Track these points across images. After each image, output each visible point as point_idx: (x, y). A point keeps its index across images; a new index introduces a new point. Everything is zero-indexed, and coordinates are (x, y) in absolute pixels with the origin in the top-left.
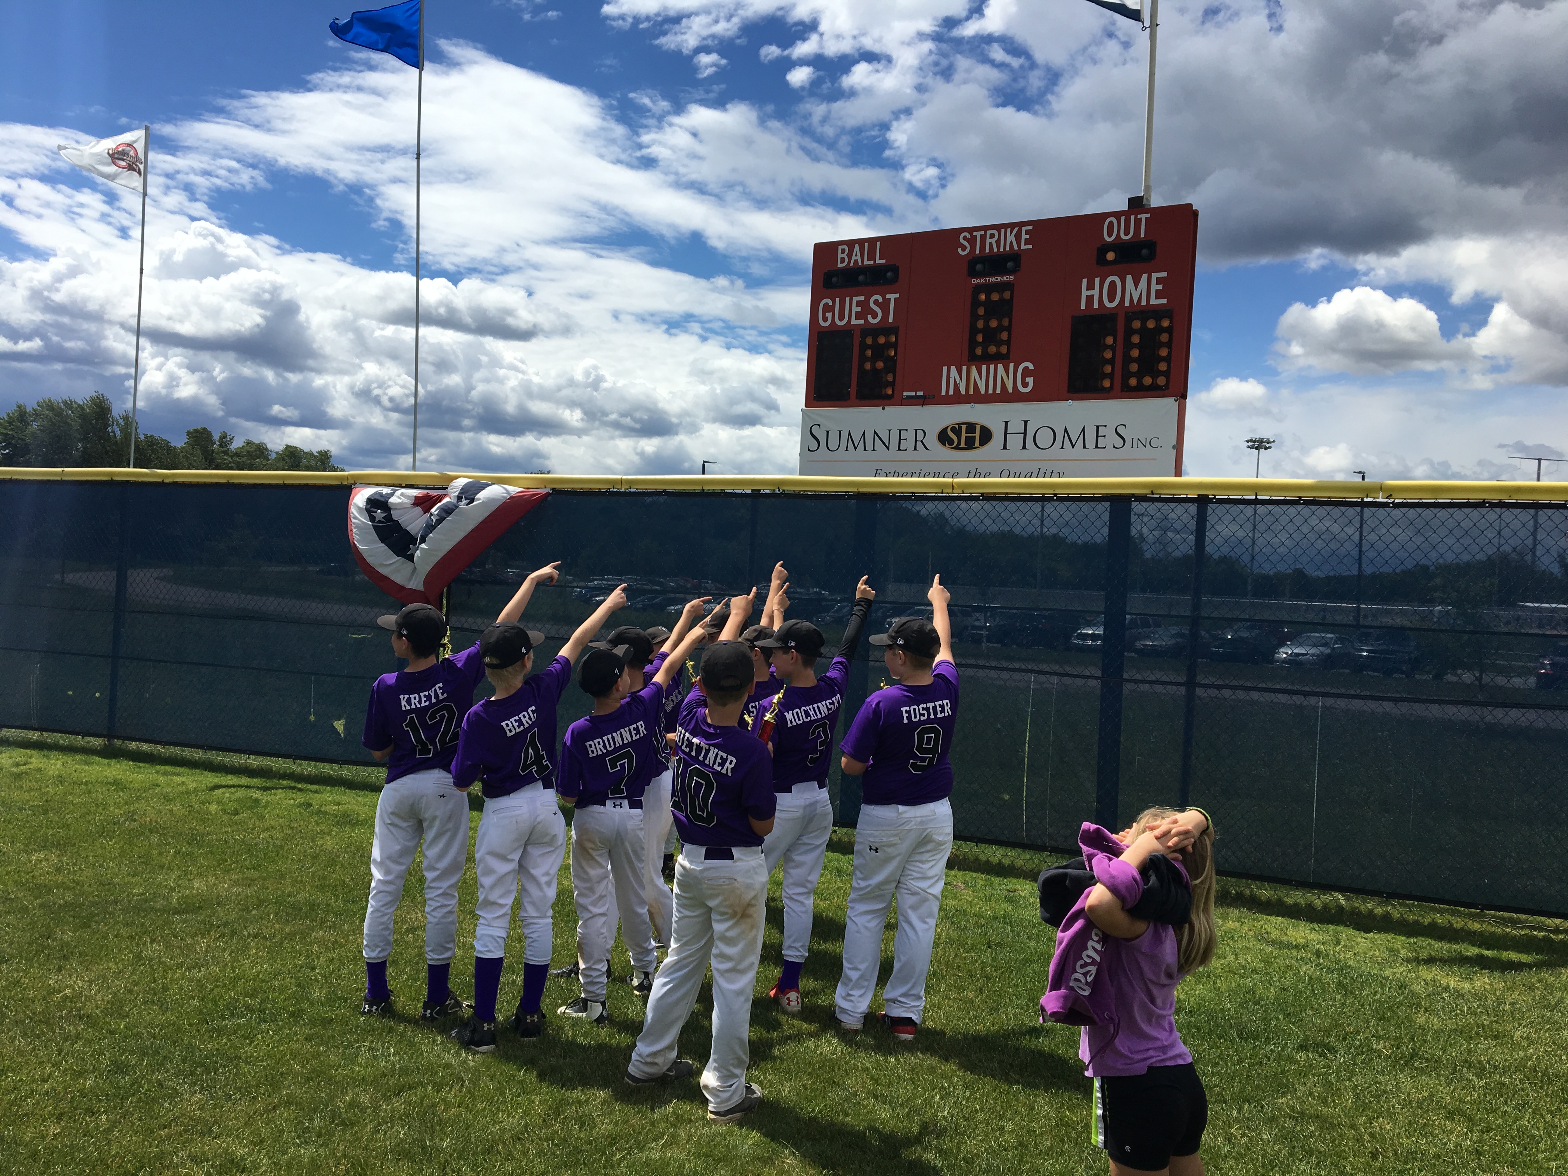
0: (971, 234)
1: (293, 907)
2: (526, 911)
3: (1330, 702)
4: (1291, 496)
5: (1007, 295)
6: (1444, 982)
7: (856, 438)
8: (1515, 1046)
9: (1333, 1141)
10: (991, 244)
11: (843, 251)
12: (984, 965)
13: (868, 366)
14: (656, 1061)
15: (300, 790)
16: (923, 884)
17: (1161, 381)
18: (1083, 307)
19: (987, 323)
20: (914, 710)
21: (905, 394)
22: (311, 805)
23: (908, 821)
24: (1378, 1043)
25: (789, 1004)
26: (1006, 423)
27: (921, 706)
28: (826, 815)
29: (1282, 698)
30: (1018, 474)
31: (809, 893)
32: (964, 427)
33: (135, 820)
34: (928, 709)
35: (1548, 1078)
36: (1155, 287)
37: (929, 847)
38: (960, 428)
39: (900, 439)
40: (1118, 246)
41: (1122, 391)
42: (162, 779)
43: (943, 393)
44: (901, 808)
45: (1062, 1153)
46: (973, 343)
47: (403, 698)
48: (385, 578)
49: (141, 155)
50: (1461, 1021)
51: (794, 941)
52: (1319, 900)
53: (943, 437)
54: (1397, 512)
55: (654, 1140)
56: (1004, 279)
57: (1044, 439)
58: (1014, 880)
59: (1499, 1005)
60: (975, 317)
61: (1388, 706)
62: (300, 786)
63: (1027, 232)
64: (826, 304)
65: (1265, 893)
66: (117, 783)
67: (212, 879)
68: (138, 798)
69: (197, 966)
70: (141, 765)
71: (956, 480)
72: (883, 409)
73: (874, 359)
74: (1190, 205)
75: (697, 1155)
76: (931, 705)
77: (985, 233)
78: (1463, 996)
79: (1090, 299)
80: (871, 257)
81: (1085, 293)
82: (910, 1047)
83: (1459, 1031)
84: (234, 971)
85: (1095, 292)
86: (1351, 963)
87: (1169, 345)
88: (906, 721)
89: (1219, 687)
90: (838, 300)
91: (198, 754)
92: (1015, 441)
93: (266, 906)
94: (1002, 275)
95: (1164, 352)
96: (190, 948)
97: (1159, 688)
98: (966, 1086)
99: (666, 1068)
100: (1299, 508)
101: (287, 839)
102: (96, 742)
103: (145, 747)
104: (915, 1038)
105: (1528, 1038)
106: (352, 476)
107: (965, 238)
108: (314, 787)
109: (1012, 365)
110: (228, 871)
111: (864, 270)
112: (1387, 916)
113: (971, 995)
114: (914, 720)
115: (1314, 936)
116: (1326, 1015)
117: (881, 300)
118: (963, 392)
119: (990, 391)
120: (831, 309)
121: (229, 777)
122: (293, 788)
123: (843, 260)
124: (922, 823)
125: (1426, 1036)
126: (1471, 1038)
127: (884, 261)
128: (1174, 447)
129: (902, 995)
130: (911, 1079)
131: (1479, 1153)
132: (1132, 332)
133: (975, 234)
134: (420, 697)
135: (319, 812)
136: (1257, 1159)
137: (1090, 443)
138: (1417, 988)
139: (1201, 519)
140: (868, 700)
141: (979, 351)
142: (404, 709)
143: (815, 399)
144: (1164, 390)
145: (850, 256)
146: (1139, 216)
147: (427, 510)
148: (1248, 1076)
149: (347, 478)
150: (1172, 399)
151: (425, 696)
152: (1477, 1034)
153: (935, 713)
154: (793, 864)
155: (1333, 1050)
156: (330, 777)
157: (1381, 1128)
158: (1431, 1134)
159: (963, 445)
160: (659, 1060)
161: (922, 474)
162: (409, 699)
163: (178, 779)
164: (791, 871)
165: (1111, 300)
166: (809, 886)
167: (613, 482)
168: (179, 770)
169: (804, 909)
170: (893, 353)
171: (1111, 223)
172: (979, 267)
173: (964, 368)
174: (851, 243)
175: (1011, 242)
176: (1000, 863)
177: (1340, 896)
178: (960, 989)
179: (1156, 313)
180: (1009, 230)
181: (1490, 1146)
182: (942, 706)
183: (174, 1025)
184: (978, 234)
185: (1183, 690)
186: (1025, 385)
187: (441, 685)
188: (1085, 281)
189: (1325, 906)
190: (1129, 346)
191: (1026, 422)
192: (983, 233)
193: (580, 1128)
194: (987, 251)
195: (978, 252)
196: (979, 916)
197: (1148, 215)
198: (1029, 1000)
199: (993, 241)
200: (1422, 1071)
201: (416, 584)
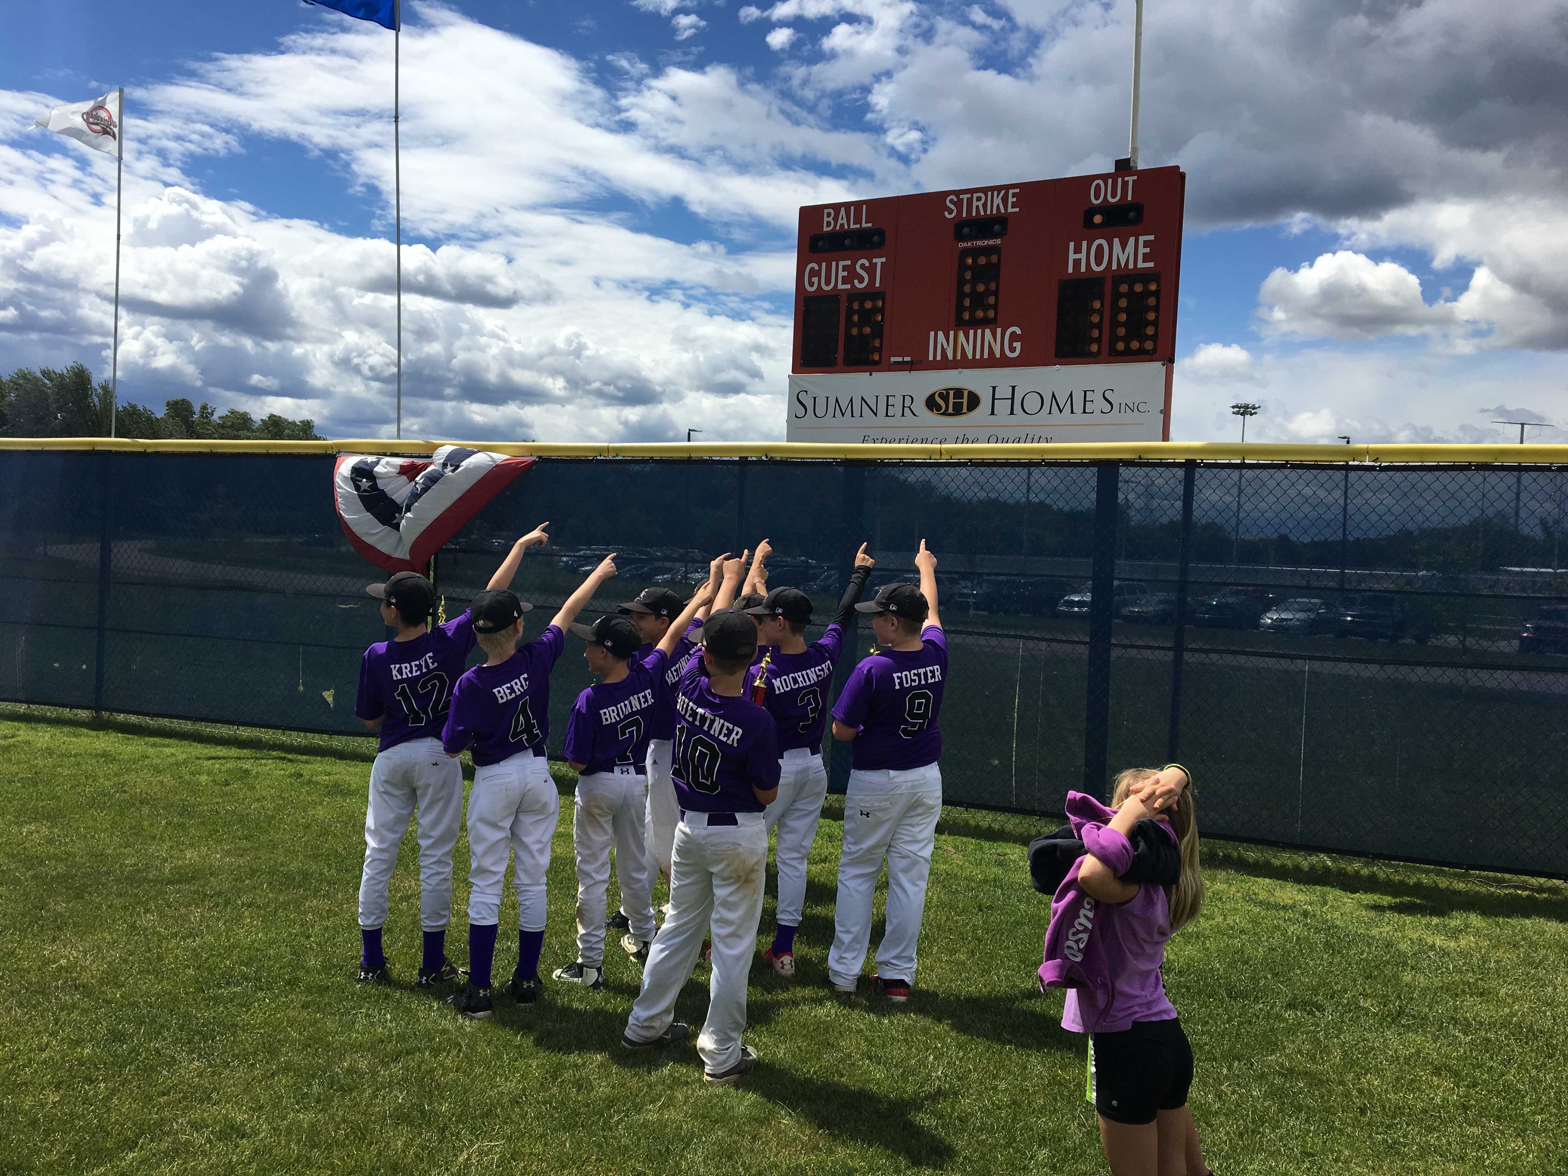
0: (958, 197)
1: (287, 876)
2: (519, 878)
3: (1317, 665)
4: (1278, 460)
5: (994, 258)
6: (1430, 941)
7: (844, 404)
8: (1501, 1003)
9: (1322, 1097)
10: (977, 207)
11: (829, 215)
12: (975, 928)
13: (855, 331)
14: (652, 1024)
15: (290, 760)
16: (914, 848)
17: (1149, 345)
18: (1070, 270)
19: (973, 288)
20: (906, 675)
21: (893, 359)
22: (301, 775)
23: (898, 786)
24: (1365, 1000)
25: (782, 968)
26: (994, 388)
27: (913, 672)
28: (819, 781)
29: (1270, 662)
30: (1005, 440)
31: (802, 858)
32: (951, 393)
33: (125, 792)
34: (919, 675)
35: (1533, 1034)
36: (1142, 250)
37: (920, 811)
38: (948, 394)
39: (887, 405)
40: (1105, 209)
41: (1110, 355)
42: (151, 751)
43: (931, 358)
44: (892, 773)
45: (1055, 1111)
46: (960, 309)
47: (394, 668)
48: (371, 548)
49: (116, 119)
50: (1447, 979)
51: (788, 906)
52: (1306, 861)
53: (931, 403)
54: (1383, 476)
55: (651, 1102)
56: (991, 242)
57: (1033, 403)
58: (1004, 845)
59: (1484, 963)
60: (961, 282)
61: (1374, 668)
62: (290, 756)
63: (1014, 195)
64: (812, 269)
65: (1252, 855)
66: (105, 755)
67: (204, 850)
68: (128, 770)
69: (192, 935)
70: (130, 736)
71: (944, 446)
72: (871, 375)
73: (860, 325)
74: (1178, 167)
75: (694, 1117)
76: (922, 671)
77: (972, 196)
78: (1449, 955)
79: (1077, 262)
80: (858, 220)
81: (1072, 256)
82: (903, 1009)
83: (1446, 988)
84: (229, 940)
85: (1083, 256)
86: (1338, 923)
87: (1156, 309)
88: (897, 687)
89: (1206, 651)
90: (824, 264)
91: (188, 726)
92: (1003, 407)
93: (259, 876)
94: (989, 238)
95: (1151, 316)
96: (185, 918)
97: (1147, 653)
98: (960, 1047)
99: (662, 1032)
100: (1287, 471)
101: (278, 809)
102: (84, 714)
103: (133, 719)
104: (908, 1000)
105: (1512, 995)
106: (336, 445)
107: (951, 201)
108: (305, 758)
109: (999, 330)
110: (221, 841)
111: (851, 234)
112: (1373, 877)
113: (963, 957)
114: (905, 685)
115: (1301, 897)
116: (1314, 973)
117: (867, 264)
118: (950, 357)
119: (978, 356)
120: (817, 273)
121: (219, 748)
122: (284, 759)
123: (829, 224)
124: (913, 787)
125: (1413, 993)
126: (1457, 995)
127: (870, 225)
128: (1161, 412)
129: (894, 958)
130: (906, 1040)
131: (1465, 1108)
132: (1120, 295)
133: (961, 197)
134: (411, 666)
135: (310, 782)
136: (1248, 1115)
137: (1078, 408)
138: (1403, 947)
139: (1189, 483)
140: (859, 666)
141: (966, 316)
142: (395, 678)
143: (802, 365)
144: (1152, 354)
145: (836, 220)
146: (1126, 179)
147: (412, 479)
148: (1238, 1034)
149: (331, 446)
150: (1160, 364)
151: (416, 665)
152: (1463, 991)
153: (926, 679)
154: (787, 829)
155: (1321, 1008)
156: (320, 747)
157: (1369, 1084)
158: (1419, 1089)
159: (950, 411)
160: (656, 1024)
161: (910, 440)
162: (400, 668)
163: (168, 751)
164: (784, 836)
165: (1098, 264)
166: (803, 851)
167: (600, 450)
168: (167, 741)
169: (798, 874)
170: (880, 318)
171: (1098, 186)
172: (966, 230)
173: (952, 333)
174: (836, 207)
175: (998, 206)
176: (990, 827)
177: (1326, 858)
178: (952, 952)
179: (1143, 276)
180: (996, 193)
181: (1476, 1101)
182: (932, 672)
183: (170, 994)
184: (965, 197)
185: (1170, 654)
186: (1013, 350)
187: (431, 654)
188: (1072, 244)
189: (1312, 867)
190: (1116, 310)
191: (1013, 388)
192: (969, 196)
193: (578, 1091)
194: (974, 214)
195: (964, 215)
196: (970, 879)
197: (1135, 178)
198: (1020, 961)
199: (980, 204)
200: (1408, 1028)
201: (402, 553)
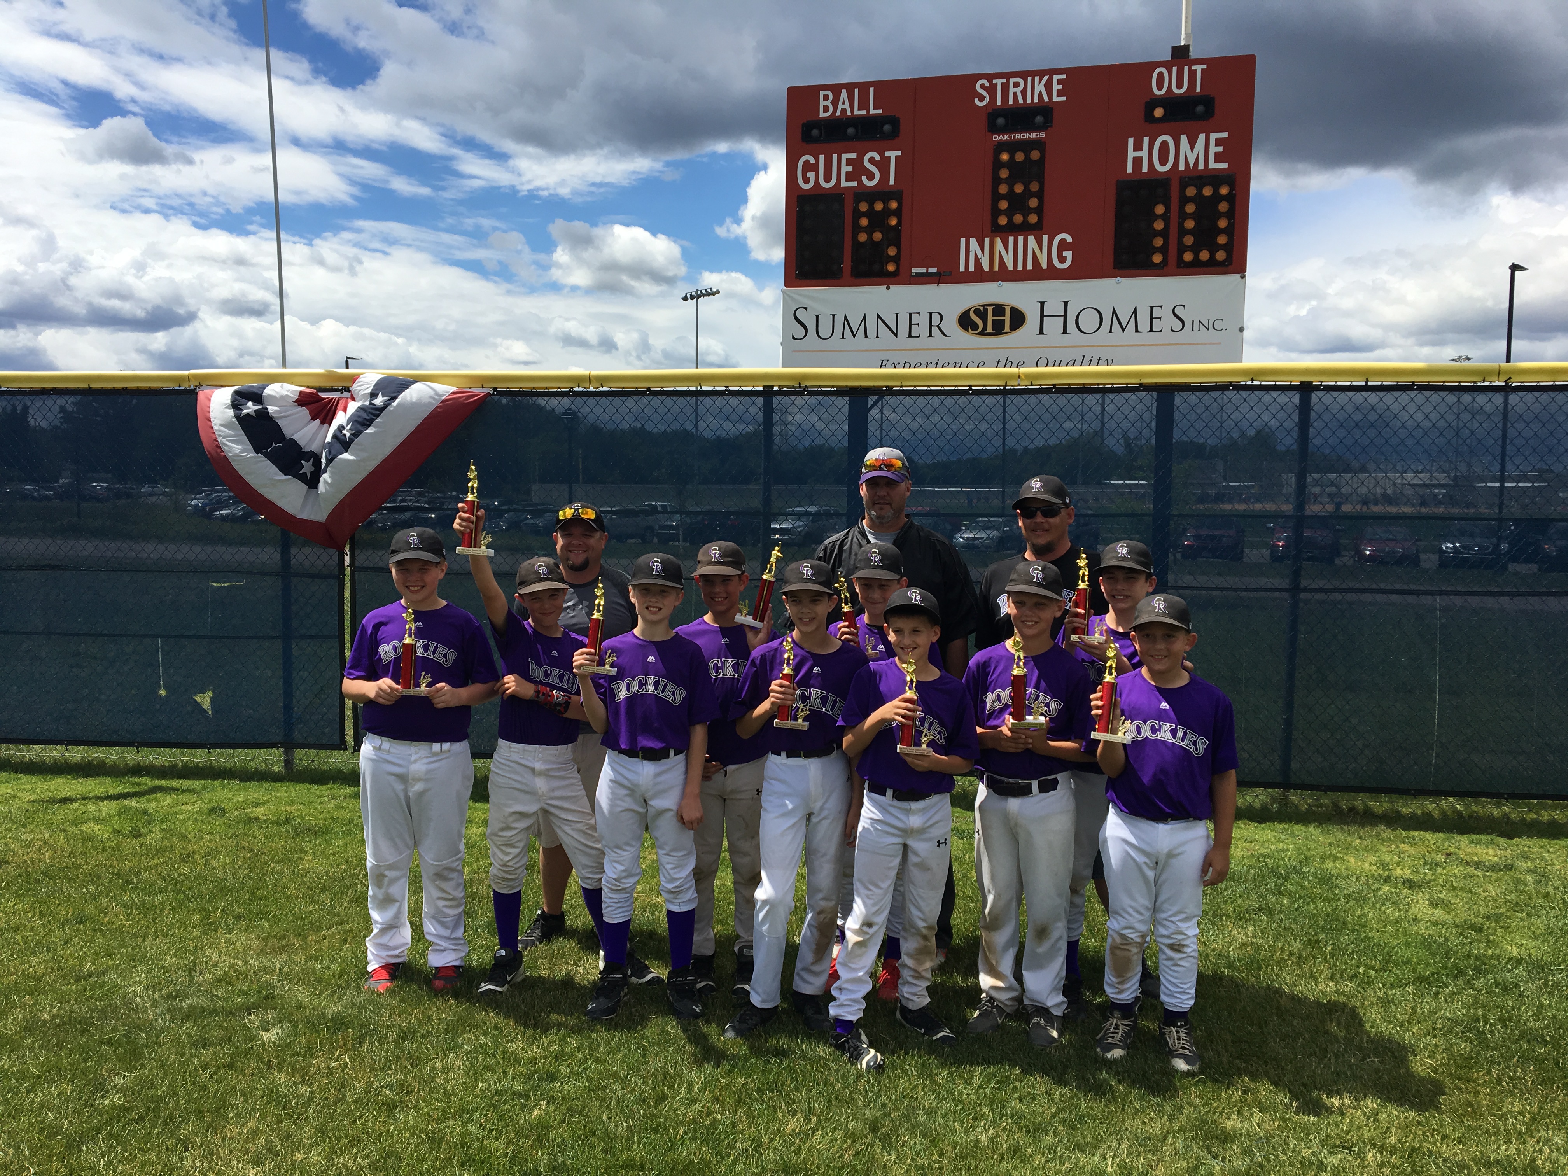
0: (990, 81)
4: (1404, 380)
5: (1035, 155)
7: (855, 322)
10: (1015, 94)
11: (826, 98)
13: (863, 237)
18: (1130, 170)
19: (1010, 188)
21: (914, 270)
26: (1042, 304)
30: (1057, 363)
32: (990, 309)
36: (1214, 149)
38: (986, 310)
39: (911, 325)
40: (1169, 101)
41: (1178, 266)
46: (996, 212)
53: (965, 321)
56: (1033, 136)
57: (1089, 321)
60: (997, 181)
63: (1059, 82)
64: (807, 162)
65: (1379, 805)
71: (1023, 370)
72: (888, 288)
73: (870, 230)
77: (1008, 81)
79: (1138, 161)
80: (864, 105)
81: (1131, 154)
85: (1144, 154)
87: (1228, 216)
90: (822, 157)
92: (1053, 325)
94: (1030, 130)
95: (1223, 224)
100: (1412, 394)
107: (982, 86)
109: (1045, 238)
111: (855, 121)
112: (1506, 817)
117: (877, 158)
119: (1020, 267)
120: (815, 168)
123: (826, 109)
127: (880, 111)
132: (1184, 200)
133: (995, 81)
137: (1144, 324)
139: (1305, 409)
141: (1004, 221)
143: (797, 276)
144: (1227, 266)
145: (835, 103)
146: (1194, 67)
149: (188, 378)
150: (1231, 275)
159: (989, 329)
165: (1163, 162)
167: (579, 380)
170: (895, 222)
171: (1161, 75)
172: (1001, 121)
173: (987, 240)
174: (836, 88)
175: (1040, 94)
179: (1214, 179)
180: (1037, 78)
184: (999, 82)
186: (1062, 260)
188: (1131, 141)
189: (1445, 814)
190: (1184, 216)
191: (1066, 303)
192: (1004, 81)
194: (1011, 102)
195: (999, 103)
197: (1205, 67)
199: (1018, 90)
201: (321, 516)
